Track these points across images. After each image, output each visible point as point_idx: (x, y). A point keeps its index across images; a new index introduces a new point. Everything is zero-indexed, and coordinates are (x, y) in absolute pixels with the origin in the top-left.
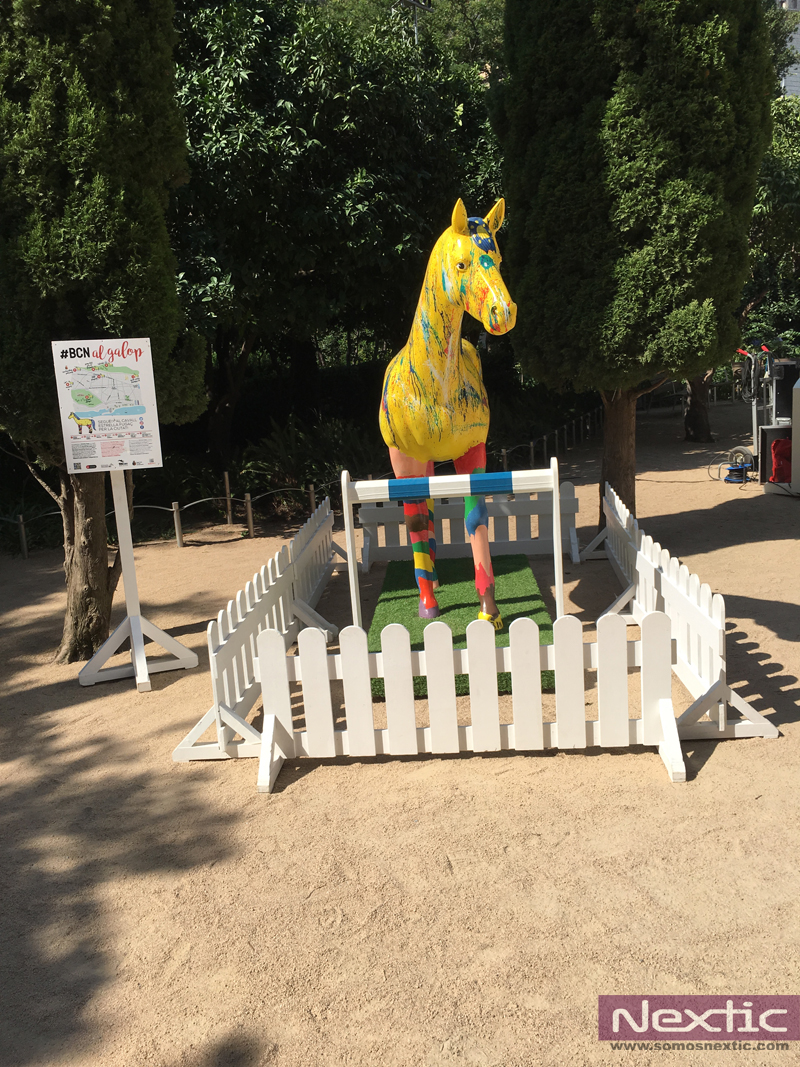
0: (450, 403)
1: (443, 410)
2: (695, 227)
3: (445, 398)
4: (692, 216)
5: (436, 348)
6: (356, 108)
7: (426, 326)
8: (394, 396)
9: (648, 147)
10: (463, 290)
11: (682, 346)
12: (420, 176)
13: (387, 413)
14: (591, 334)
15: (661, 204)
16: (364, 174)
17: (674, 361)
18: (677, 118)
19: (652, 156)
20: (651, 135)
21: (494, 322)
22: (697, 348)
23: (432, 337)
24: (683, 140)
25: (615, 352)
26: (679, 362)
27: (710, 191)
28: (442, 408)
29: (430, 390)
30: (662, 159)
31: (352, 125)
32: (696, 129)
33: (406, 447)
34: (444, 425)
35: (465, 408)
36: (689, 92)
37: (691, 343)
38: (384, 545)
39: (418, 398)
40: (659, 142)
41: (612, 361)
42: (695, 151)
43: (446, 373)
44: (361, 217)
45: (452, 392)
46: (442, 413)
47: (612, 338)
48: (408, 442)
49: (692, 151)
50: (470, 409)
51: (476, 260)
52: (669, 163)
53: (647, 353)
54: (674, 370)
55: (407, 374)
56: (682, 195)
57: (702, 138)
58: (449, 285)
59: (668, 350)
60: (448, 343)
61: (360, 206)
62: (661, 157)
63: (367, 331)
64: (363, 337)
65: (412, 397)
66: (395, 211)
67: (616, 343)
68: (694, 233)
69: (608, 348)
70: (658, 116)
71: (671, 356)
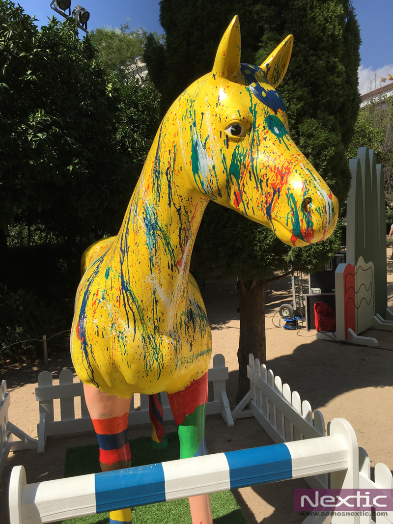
0: (175, 330)
1: (166, 340)
2: (326, 156)
3: (169, 324)
4: (323, 147)
5: (165, 259)
6: (37, 65)
7: (152, 227)
8: (96, 321)
9: (289, 91)
10: (235, 171)
11: (318, 248)
12: (85, 120)
13: (85, 343)
14: (247, 237)
15: (299, 136)
16: (43, 113)
17: (310, 261)
18: (311, 71)
19: (292, 98)
20: (291, 82)
21: (304, 226)
22: (328, 251)
23: (160, 242)
24: (315, 88)
25: (265, 251)
26: (314, 261)
27: (333, 130)
28: (165, 338)
29: (150, 315)
30: (301, 101)
31: (34, 77)
32: (324, 82)
33: (109, 384)
34: (166, 359)
35: (192, 334)
36: (319, 52)
37: (324, 246)
38: (60, 420)
39: (132, 324)
40: (297, 88)
41: (263, 258)
42: (323, 99)
43: (176, 292)
44: (41, 142)
45: (179, 315)
46: (165, 344)
47: (263, 241)
48: (112, 380)
49: (320, 99)
50: (198, 335)
51: (260, 121)
52: (305, 104)
53: (290, 253)
54: (310, 267)
55: (116, 292)
56: (315, 130)
57: (328, 89)
58: (206, 162)
59: (306, 251)
60: (183, 252)
61: (40, 135)
62: (299, 99)
63: (40, 226)
64: (38, 229)
65: (123, 323)
66: (66, 142)
67: (267, 245)
68: (323, 161)
69: (260, 249)
70: (297, 68)
71: (308, 257)
